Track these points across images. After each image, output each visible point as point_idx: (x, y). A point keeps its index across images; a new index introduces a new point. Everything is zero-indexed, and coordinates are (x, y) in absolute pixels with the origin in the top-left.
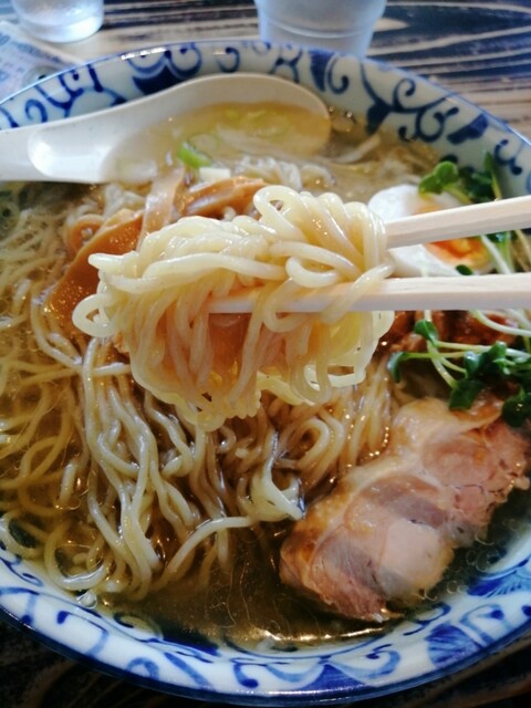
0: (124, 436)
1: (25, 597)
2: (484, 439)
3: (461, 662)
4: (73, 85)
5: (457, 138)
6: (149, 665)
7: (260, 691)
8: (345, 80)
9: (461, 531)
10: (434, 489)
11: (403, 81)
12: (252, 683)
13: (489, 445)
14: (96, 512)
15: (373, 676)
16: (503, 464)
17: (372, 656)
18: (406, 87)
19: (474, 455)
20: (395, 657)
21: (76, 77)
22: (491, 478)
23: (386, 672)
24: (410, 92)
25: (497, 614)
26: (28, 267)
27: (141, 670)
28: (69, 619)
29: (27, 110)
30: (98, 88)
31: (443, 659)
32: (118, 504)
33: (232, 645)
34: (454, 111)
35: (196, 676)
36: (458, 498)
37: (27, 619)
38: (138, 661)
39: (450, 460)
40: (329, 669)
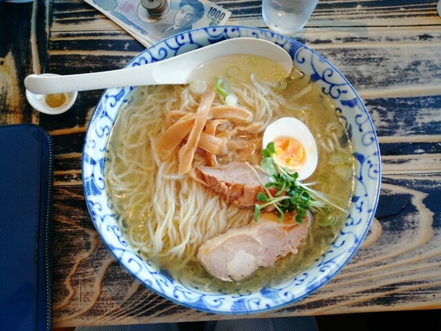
0: (166, 202)
1: (121, 252)
2: (286, 231)
3: (239, 312)
4: (180, 41)
5: (344, 103)
6: (150, 282)
7: (178, 299)
8: (304, 60)
9: (264, 260)
10: (258, 244)
11: (328, 69)
12: (177, 297)
13: (286, 234)
14: (150, 225)
15: (212, 306)
16: (290, 242)
17: (215, 301)
18: (329, 73)
19: (279, 236)
20: (221, 303)
21: (183, 38)
22: (283, 246)
23: (216, 307)
24: (330, 76)
25: (258, 303)
26: (147, 123)
27: (147, 283)
28: (132, 262)
29: (159, 52)
30: (192, 42)
31: (234, 310)
32: (157, 225)
33: (179, 281)
34: (345, 92)
35: (162, 290)
36: (267, 249)
37: (120, 259)
38: (147, 280)
39: (269, 235)
40: (201, 300)
